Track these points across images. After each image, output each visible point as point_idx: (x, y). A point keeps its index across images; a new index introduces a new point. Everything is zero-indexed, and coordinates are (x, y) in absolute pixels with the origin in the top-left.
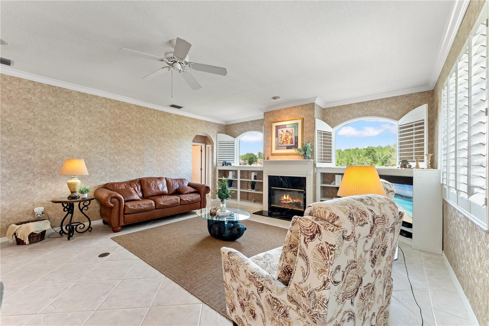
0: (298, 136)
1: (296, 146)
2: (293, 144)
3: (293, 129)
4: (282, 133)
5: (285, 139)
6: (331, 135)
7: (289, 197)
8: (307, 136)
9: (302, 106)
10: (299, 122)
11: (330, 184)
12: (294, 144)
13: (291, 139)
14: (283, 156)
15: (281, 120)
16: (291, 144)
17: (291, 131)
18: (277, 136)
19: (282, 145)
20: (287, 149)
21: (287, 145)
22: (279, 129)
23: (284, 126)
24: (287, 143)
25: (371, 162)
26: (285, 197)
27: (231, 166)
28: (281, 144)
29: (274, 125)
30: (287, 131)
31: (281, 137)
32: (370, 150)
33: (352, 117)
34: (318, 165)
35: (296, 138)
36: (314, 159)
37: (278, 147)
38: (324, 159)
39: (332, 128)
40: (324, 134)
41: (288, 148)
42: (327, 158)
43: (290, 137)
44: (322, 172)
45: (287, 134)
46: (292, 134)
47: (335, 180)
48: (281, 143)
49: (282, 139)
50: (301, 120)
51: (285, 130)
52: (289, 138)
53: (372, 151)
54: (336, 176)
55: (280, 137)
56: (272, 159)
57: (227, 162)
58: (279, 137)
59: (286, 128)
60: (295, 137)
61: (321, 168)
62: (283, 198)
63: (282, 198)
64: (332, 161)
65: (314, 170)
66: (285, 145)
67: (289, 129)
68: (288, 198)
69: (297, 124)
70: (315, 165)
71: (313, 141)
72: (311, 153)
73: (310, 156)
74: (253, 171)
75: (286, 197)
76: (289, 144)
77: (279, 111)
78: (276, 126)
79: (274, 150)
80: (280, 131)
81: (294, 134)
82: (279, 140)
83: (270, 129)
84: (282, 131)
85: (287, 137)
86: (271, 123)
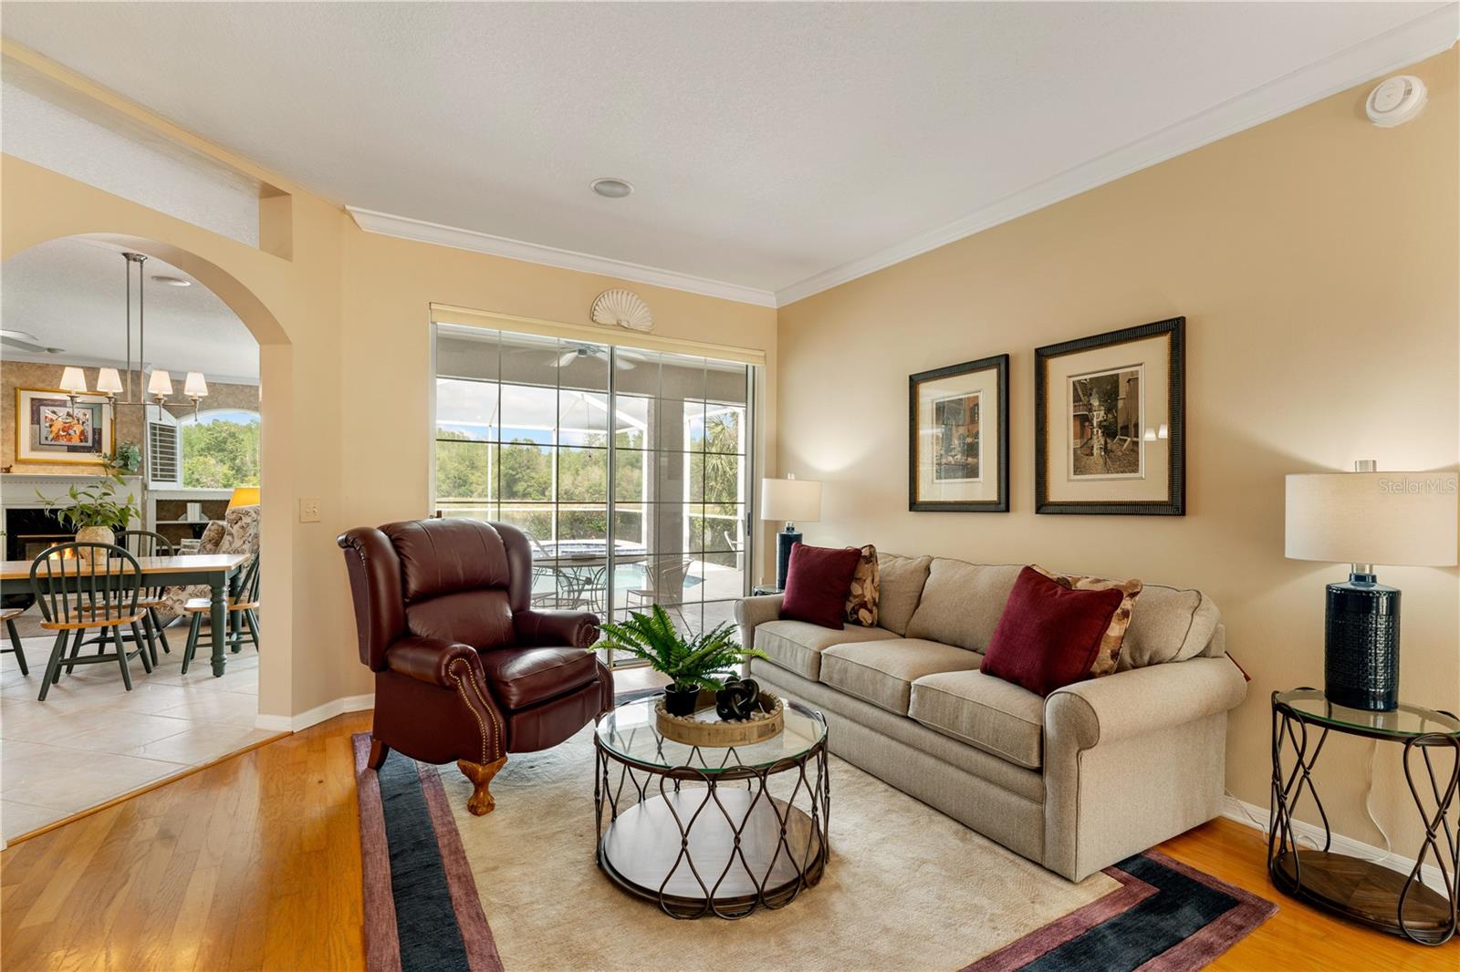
0: (101, 429)
1: (96, 447)
2: (87, 442)
3: (89, 413)
4: (51, 416)
5: (64, 431)
6: (173, 431)
8: (125, 431)
11: (177, 520)
12: (90, 443)
13: (82, 433)
14: (56, 467)
15: (49, 388)
16: (81, 441)
17: (81, 416)
18: (35, 421)
19: (53, 443)
20: (68, 451)
21: (70, 444)
22: (42, 408)
23: (60, 403)
24: (70, 440)
25: (225, 475)
28: (49, 439)
29: (25, 399)
30: (68, 414)
31: (51, 426)
32: (224, 435)
33: (215, 405)
34: (152, 486)
35: (97, 433)
36: (142, 474)
37: (38, 445)
38: (161, 476)
39: (176, 418)
40: (161, 429)
41: (72, 449)
42: (167, 472)
43: (78, 428)
44: (159, 498)
45: (67, 421)
46: (83, 423)
47: (186, 512)
48: (51, 437)
49: (54, 429)
51: (62, 412)
52: (74, 429)
53: (230, 440)
54: (189, 504)
55: (47, 425)
56: (17, 471)
58: (44, 424)
59: (66, 407)
60: (94, 429)
61: (156, 491)
64: (178, 479)
65: (143, 494)
66: (63, 442)
67: (73, 412)
69: (101, 403)
70: (145, 487)
71: (141, 441)
72: (138, 465)
73: (136, 470)
76: (76, 442)
78: (33, 399)
79: (25, 452)
80: (46, 412)
81: (90, 422)
82: (44, 432)
83: (13, 403)
84: (54, 412)
85: (70, 427)
86: (15, 389)
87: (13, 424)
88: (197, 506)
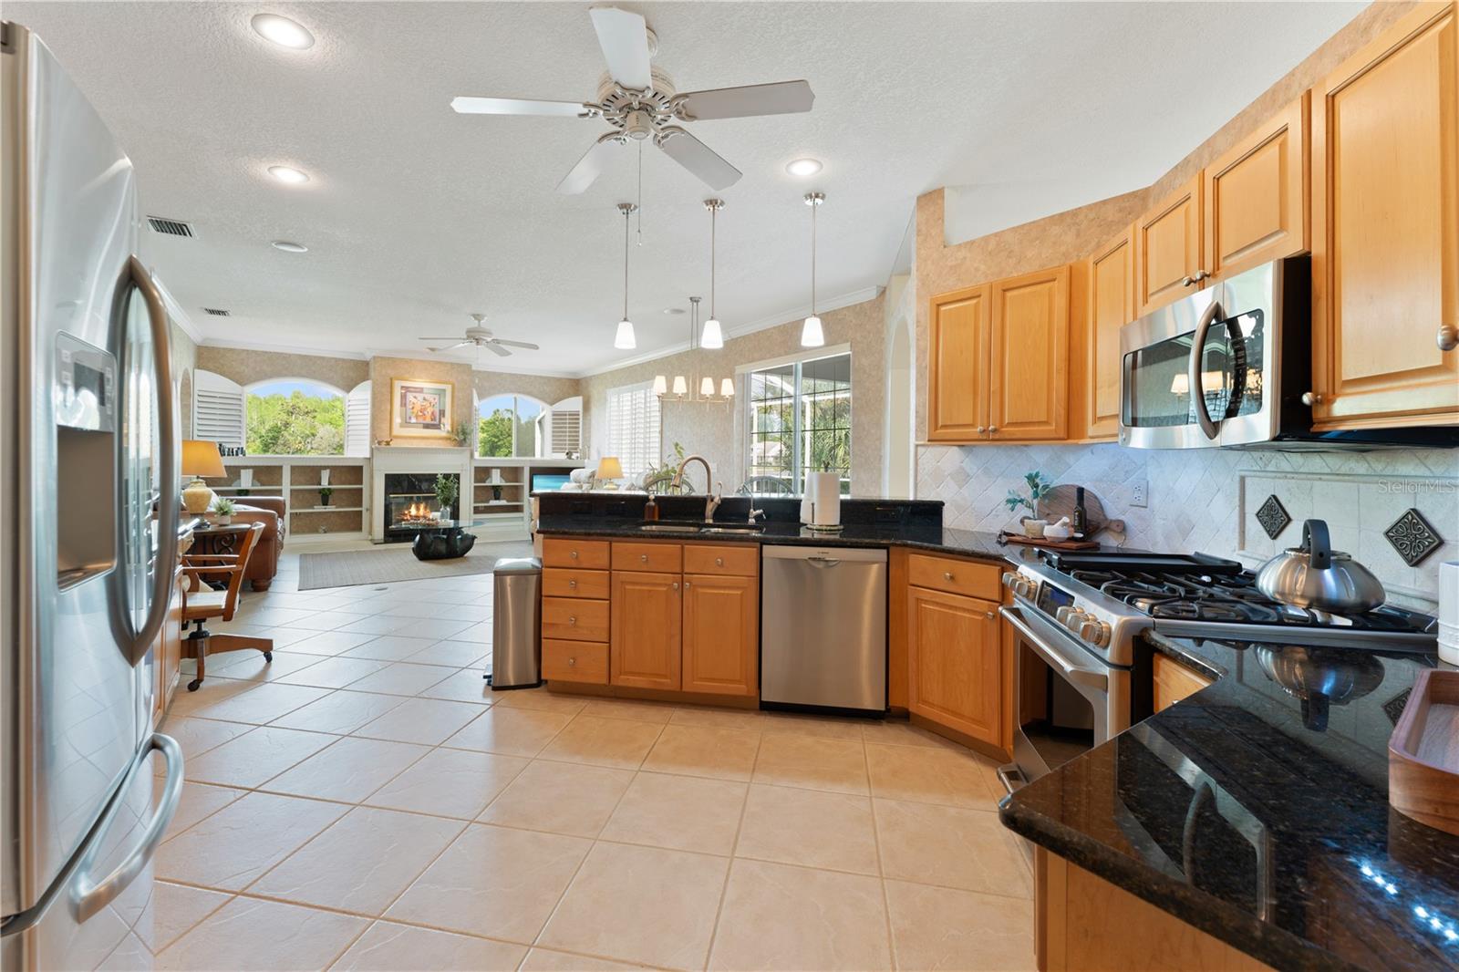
0: (444, 410)
2: (435, 420)
3: (437, 397)
4: (413, 400)
5: (421, 412)
7: (425, 508)
8: (460, 412)
9: (452, 364)
10: (448, 388)
12: (437, 421)
13: (433, 413)
14: (417, 441)
15: (412, 377)
16: (431, 420)
17: (432, 400)
18: (403, 404)
19: (414, 422)
20: (424, 428)
21: (425, 422)
22: (408, 394)
23: (421, 390)
24: (425, 419)
26: (413, 511)
27: (244, 455)
28: (412, 418)
29: (398, 385)
30: (424, 399)
31: (413, 408)
35: (442, 413)
37: (405, 423)
41: (427, 426)
43: (430, 410)
44: (475, 466)
45: (423, 404)
46: (433, 405)
47: (492, 477)
49: (415, 410)
50: (450, 386)
51: (420, 397)
54: (493, 470)
55: (411, 407)
57: (228, 446)
58: (409, 406)
59: (422, 393)
60: (440, 411)
62: (410, 512)
63: (406, 512)
66: (421, 420)
67: (428, 397)
68: (422, 512)
69: (444, 390)
70: (472, 457)
74: (325, 468)
75: (418, 509)
76: (428, 421)
77: (407, 361)
78: (402, 387)
79: (397, 431)
80: (410, 397)
81: (437, 405)
82: (409, 412)
83: (389, 390)
84: (415, 397)
85: (425, 409)
86: (391, 379)
87: (389, 407)
88: (499, 471)
